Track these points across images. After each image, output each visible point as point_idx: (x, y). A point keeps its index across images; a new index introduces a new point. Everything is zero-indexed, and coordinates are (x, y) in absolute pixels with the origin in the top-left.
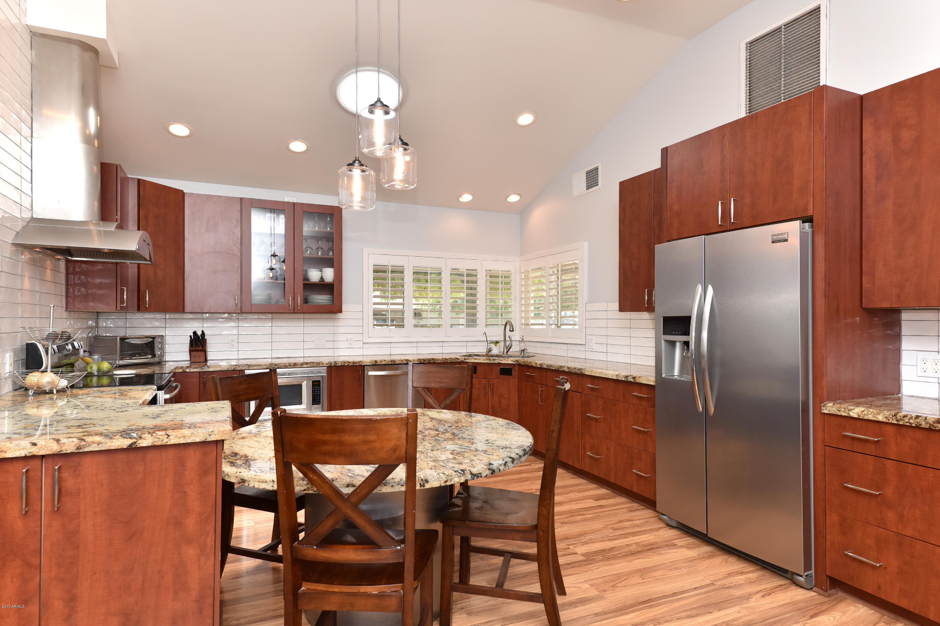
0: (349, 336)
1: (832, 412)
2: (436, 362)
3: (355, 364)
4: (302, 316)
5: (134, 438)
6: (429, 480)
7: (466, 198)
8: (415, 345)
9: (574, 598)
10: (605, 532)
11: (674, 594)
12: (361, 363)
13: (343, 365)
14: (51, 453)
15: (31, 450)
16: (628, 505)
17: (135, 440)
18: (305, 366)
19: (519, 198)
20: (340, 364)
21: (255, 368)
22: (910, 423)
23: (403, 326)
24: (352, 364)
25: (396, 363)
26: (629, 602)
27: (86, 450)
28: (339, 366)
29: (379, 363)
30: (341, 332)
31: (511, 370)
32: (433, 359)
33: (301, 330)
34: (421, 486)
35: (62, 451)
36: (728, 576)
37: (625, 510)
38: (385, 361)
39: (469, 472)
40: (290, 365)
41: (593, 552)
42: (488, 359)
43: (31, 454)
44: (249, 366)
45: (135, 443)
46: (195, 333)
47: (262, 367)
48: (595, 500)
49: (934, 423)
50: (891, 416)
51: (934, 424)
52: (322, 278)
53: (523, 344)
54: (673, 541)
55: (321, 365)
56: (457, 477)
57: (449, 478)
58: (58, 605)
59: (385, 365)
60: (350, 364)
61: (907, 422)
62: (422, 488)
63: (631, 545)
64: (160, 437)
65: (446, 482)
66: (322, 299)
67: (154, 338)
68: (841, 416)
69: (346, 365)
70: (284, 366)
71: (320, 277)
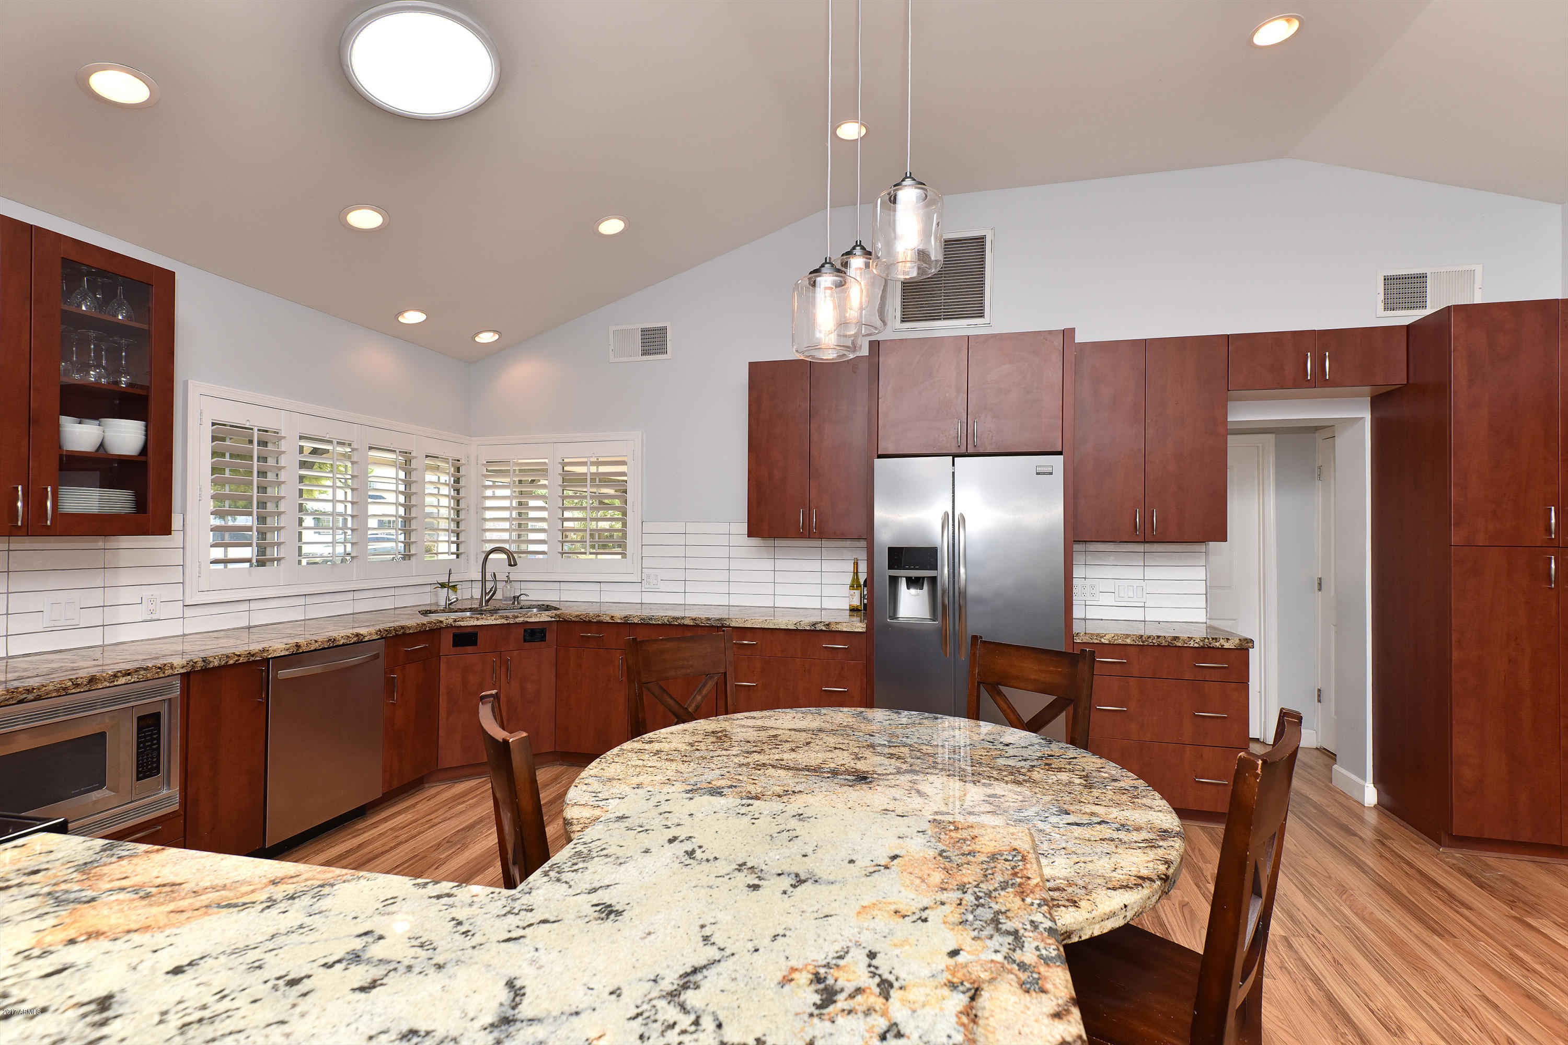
1: (1084, 641)
2: (407, 632)
3: (252, 659)
8: (301, 601)
13: (221, 663)
18: (122, 680)
19: (496, 336)
20: (216, 664)
24: (246, 660)
25: (338, 643)
28: (215, 668)
29: (304, 649)
32: (403, 627)
38: (316, 641)
40: (77, 685)
55: (168, 672)
59: (315, 650)
60: (241, 660)
68: (1093, 643)
69: (231, 662)
70: (57, 690)
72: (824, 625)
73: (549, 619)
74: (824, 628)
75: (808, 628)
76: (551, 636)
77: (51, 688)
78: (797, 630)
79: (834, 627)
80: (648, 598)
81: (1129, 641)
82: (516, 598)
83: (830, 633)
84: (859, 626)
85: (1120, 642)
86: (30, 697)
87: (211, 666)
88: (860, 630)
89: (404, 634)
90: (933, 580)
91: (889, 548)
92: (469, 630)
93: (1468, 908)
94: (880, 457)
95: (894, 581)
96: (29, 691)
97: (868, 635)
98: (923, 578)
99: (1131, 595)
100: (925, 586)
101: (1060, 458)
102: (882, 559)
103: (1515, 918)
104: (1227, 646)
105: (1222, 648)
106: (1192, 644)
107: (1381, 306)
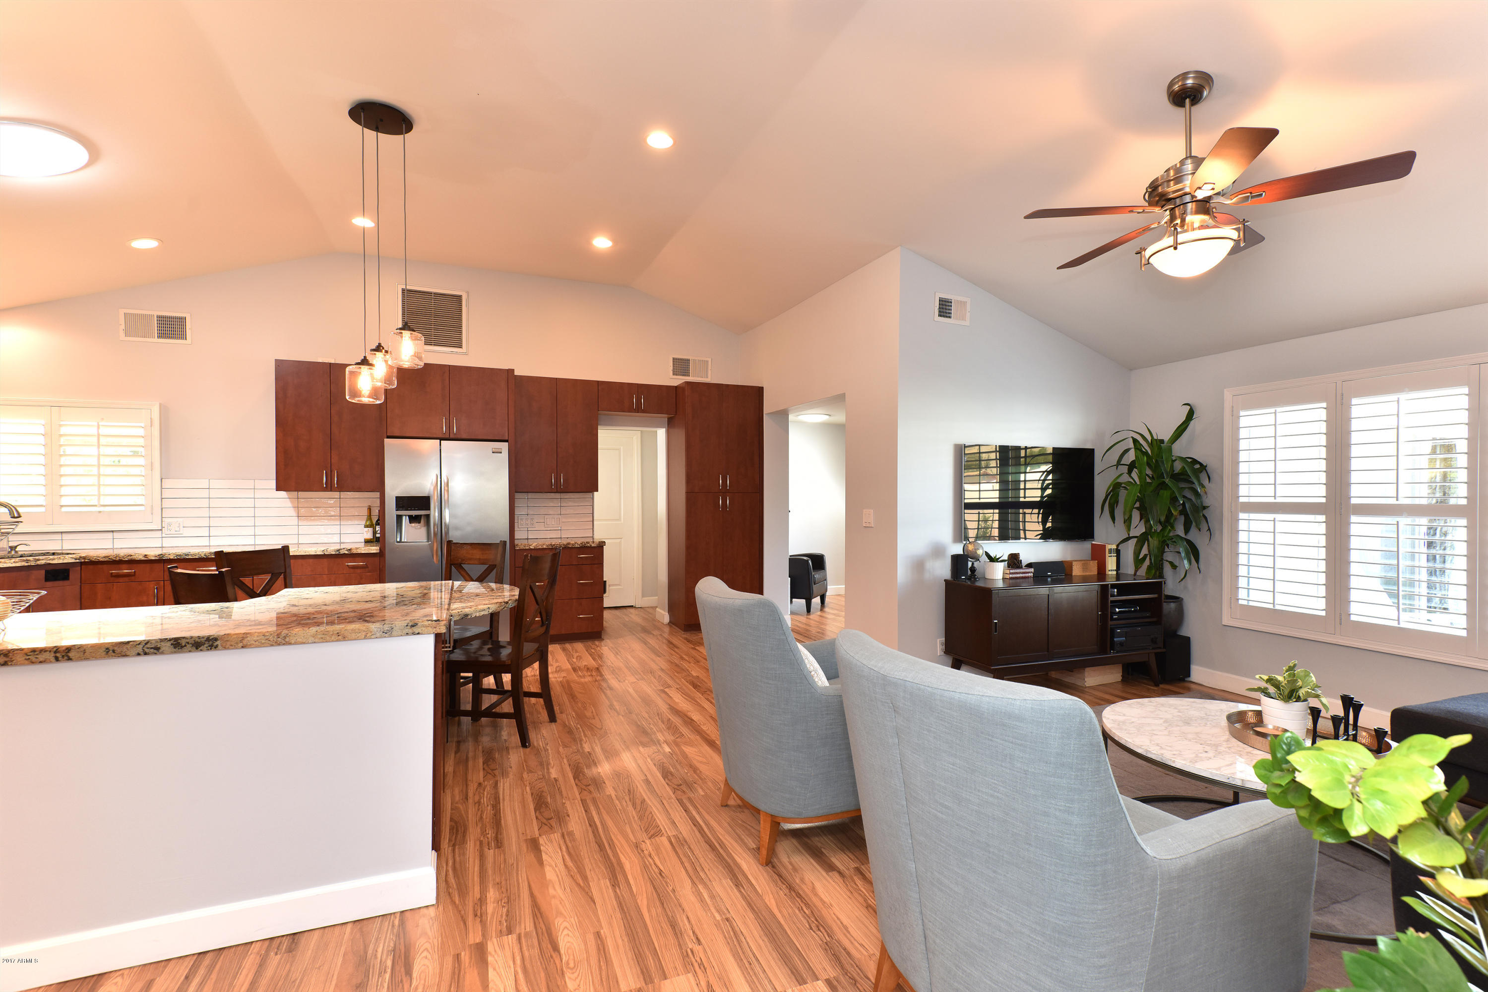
72: (347, 550)
73: (73, 561)
74: (346, 552)
75: (334, 553)
76: (74, 575)
78: (325, 555)
79: (355, 551)
80: (167, 543)
81: (545, 547)
82: (13, 548)
83: (352, 555)
84: (374, 549)
85: (540, 547)
88: (374, 552)
90: (428, 516)
91: (397, 497)
93: (677, 648)
94: (388, 437)
95: (399, 518)
97: (381, 554)
98: (421, 516)
99: (553, 523)
100: (422, 521)
101: (507, 444)
102: (390, 504)
103: (692, 648)
104: (593, 545)
105: (591, 547)
106: (576, 546)
107: (672, 372)
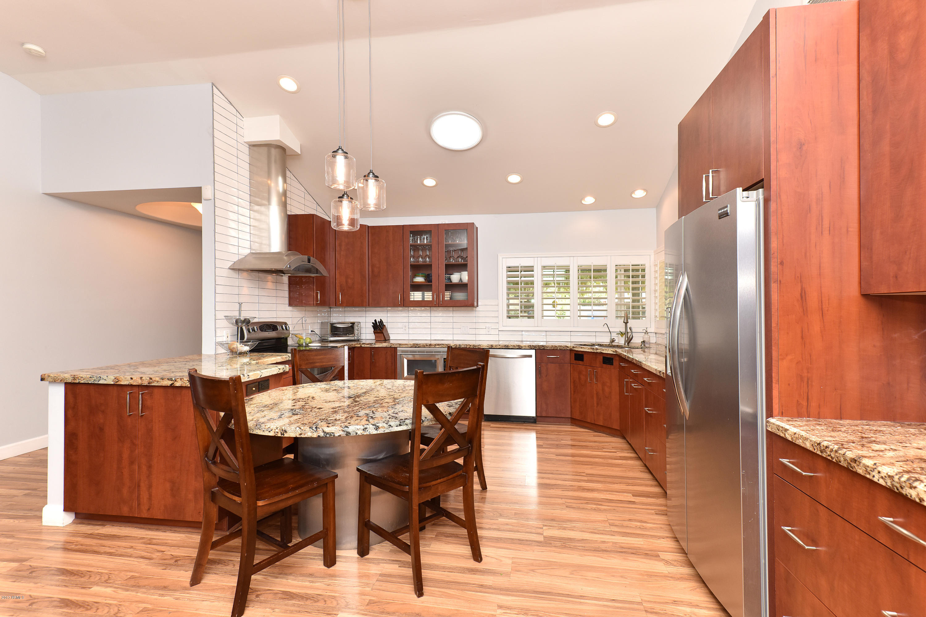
0: (488, 325)
2: (546, 348)
3: (475, 347)
4: (451, 309)
5: (173, 381)
6: (287, 431)
7: (589, 200)
9: (482, 567)
10: (599, 525)
11: (582, 597)
12: (479, 347)
13: (465, 347)
14: (137, 384)
15: (130, 382)
16: (663, 508)
17: (173, 382)
18: (437, 346)
19: (645, 193)
20: (463, 347)
21: (403, 346)
22: (832, 457)
23: (533, 317)
24: (473, 347)
26: (526, 587)
27: (152, 384)
28: (462, 348)
30: (480, 321)
31: (612, 359)
33: (451, 320)
34: (281, 435)
35: (142, 384)
36: (672, 603)
37: (653, 511)
38: (499, 345)
39: (322, 430)
40: (427, 346)
41: (558, 537)
42: (591, 348)
43: (130, 384)
44: (400, 345)
45: (173, 383)
46: (375, 321)
47: (407, 346)
48: (633, 496)
49: (851, 461)
50: (816, 444)
51: (852, 463)
52: (461, 279)
53: (646, 336)
54: (659, 553)
56: (310, 432)
57: (303, 432)
58: (144, 468)
60: (471, 347)
61: (829, 456)
62: (282, 436)
63: (608, 542)
64: (185, 381)
65: (300, 434)
66: (460, 296)
67: (353, 324)
69: (468, 347)
70: (423, 346)
71: (459, 279)
73: (612, 353)
76: (616, 363)
77: (421, 345)
86: (417, 346)
87: (461, 347)
89: (544, 349)
92: (580, 353)
96: (417, 345)
